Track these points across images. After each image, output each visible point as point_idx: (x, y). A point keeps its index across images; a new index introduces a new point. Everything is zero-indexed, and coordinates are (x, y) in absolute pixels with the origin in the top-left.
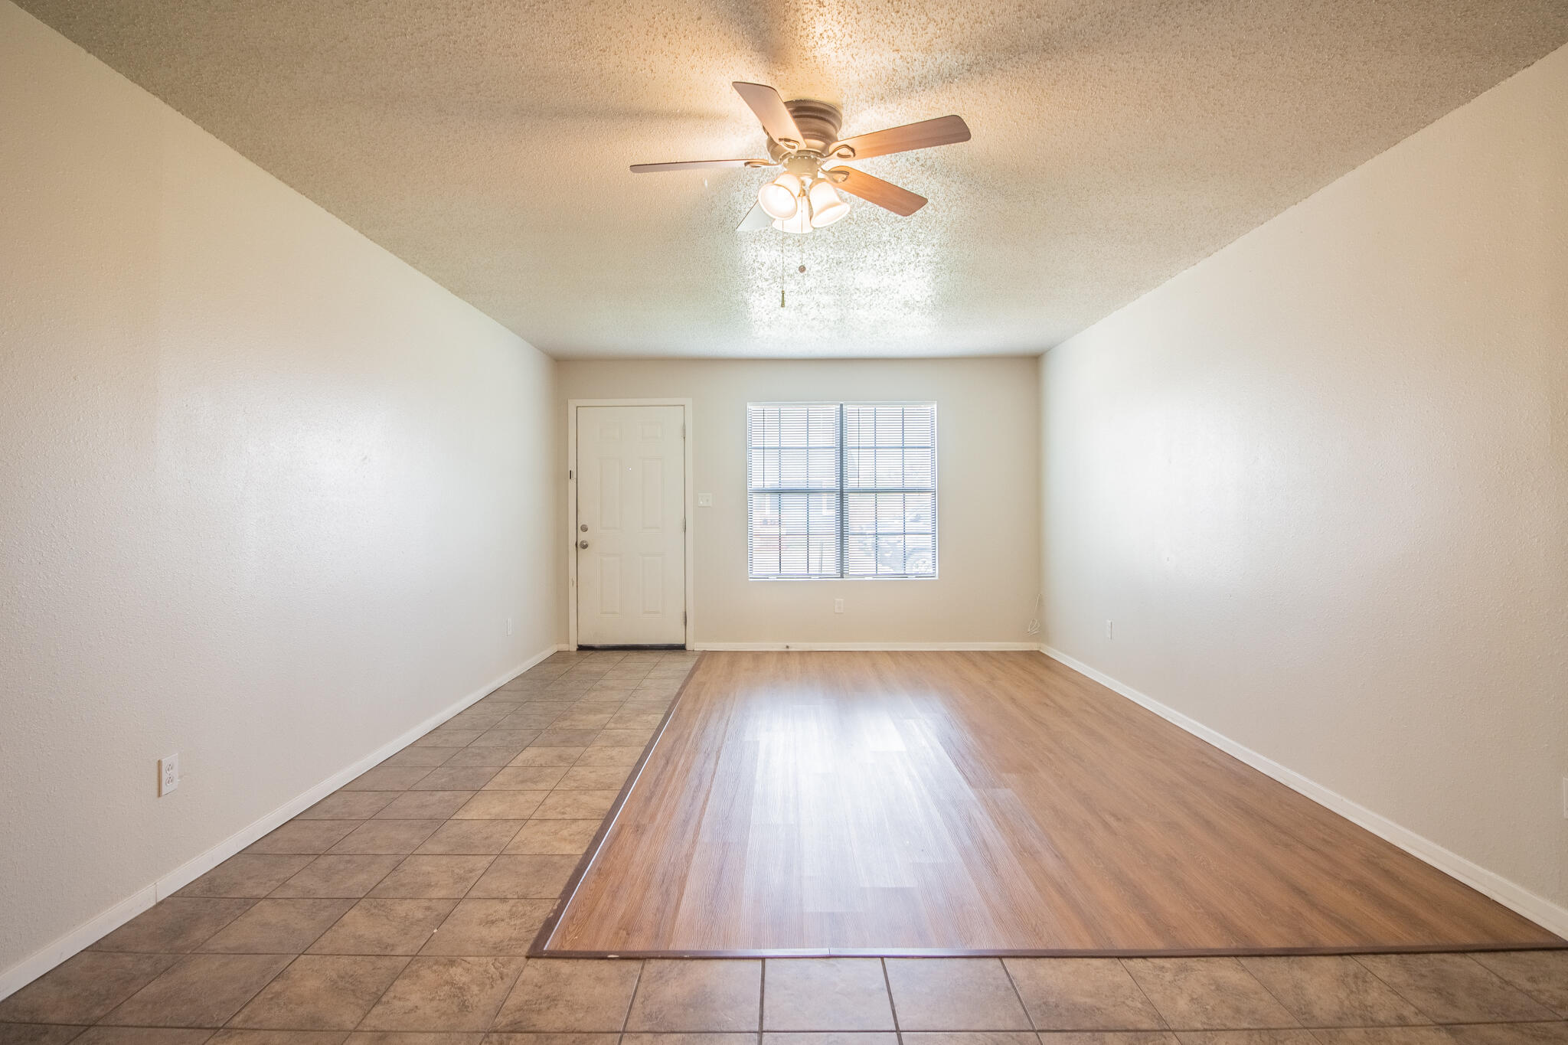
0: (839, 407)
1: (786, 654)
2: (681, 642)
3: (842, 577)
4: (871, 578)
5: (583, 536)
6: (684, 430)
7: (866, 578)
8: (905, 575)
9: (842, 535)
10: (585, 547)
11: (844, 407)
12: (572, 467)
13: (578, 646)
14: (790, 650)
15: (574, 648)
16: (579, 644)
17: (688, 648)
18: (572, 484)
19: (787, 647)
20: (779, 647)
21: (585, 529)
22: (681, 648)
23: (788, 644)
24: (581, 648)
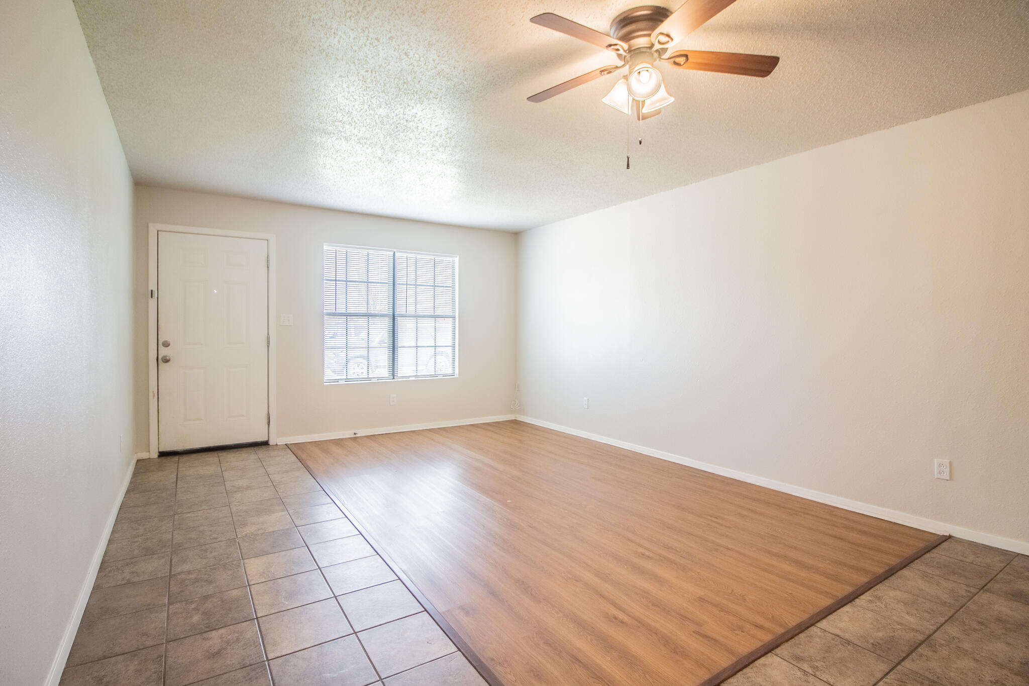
0: (392, 253)
1: (355, 439)
2: (265, 439)
3: (394, 378)
4: (413, 379)
5: (164, 352)
6: (268, 260)
7: (411, 379)
8: (436, 376)
9: (394, 348)
10: (166, 360)
11: (396, 253)
12: (152, 286)
13: (159, 452)
14: (357, 435)
15: (154, 455)
16: (161, 450)
17: (271, 443)
18: (152, 303)
19: (355, 434)
20: (348, 434)
21: (166, 344)
22: (265, 444)
23: (356, 432)
24: (162, 454)
